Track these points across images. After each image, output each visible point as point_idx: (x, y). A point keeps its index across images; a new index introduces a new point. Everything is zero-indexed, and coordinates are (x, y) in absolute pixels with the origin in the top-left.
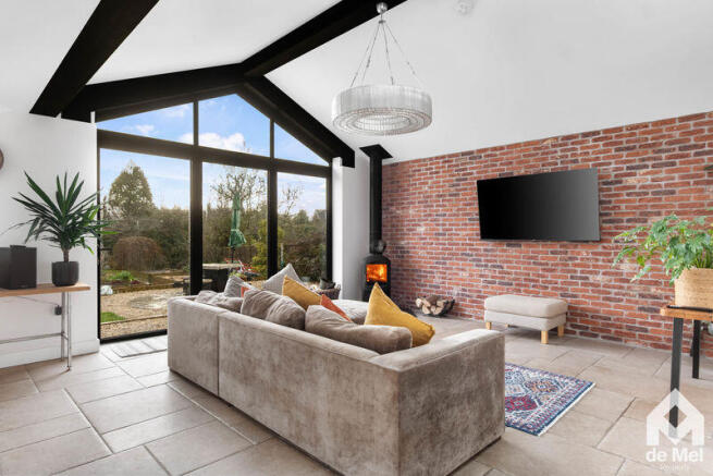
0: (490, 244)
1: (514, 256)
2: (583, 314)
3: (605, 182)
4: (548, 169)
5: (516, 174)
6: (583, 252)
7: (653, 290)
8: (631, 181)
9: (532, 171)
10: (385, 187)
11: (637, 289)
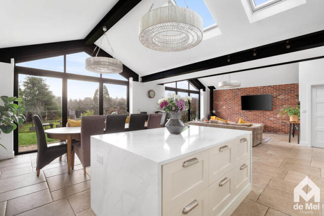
0: (244, 111)
1: (250, 114)
2: (268, 127)
3: (273, 97)
4: (259, 94)
5: (251, 95)
6: (268, 113)
7: (284, 121)
8: (279, 97)
9: (255, 94)
10: (214, 96)
11: (281, 121)
